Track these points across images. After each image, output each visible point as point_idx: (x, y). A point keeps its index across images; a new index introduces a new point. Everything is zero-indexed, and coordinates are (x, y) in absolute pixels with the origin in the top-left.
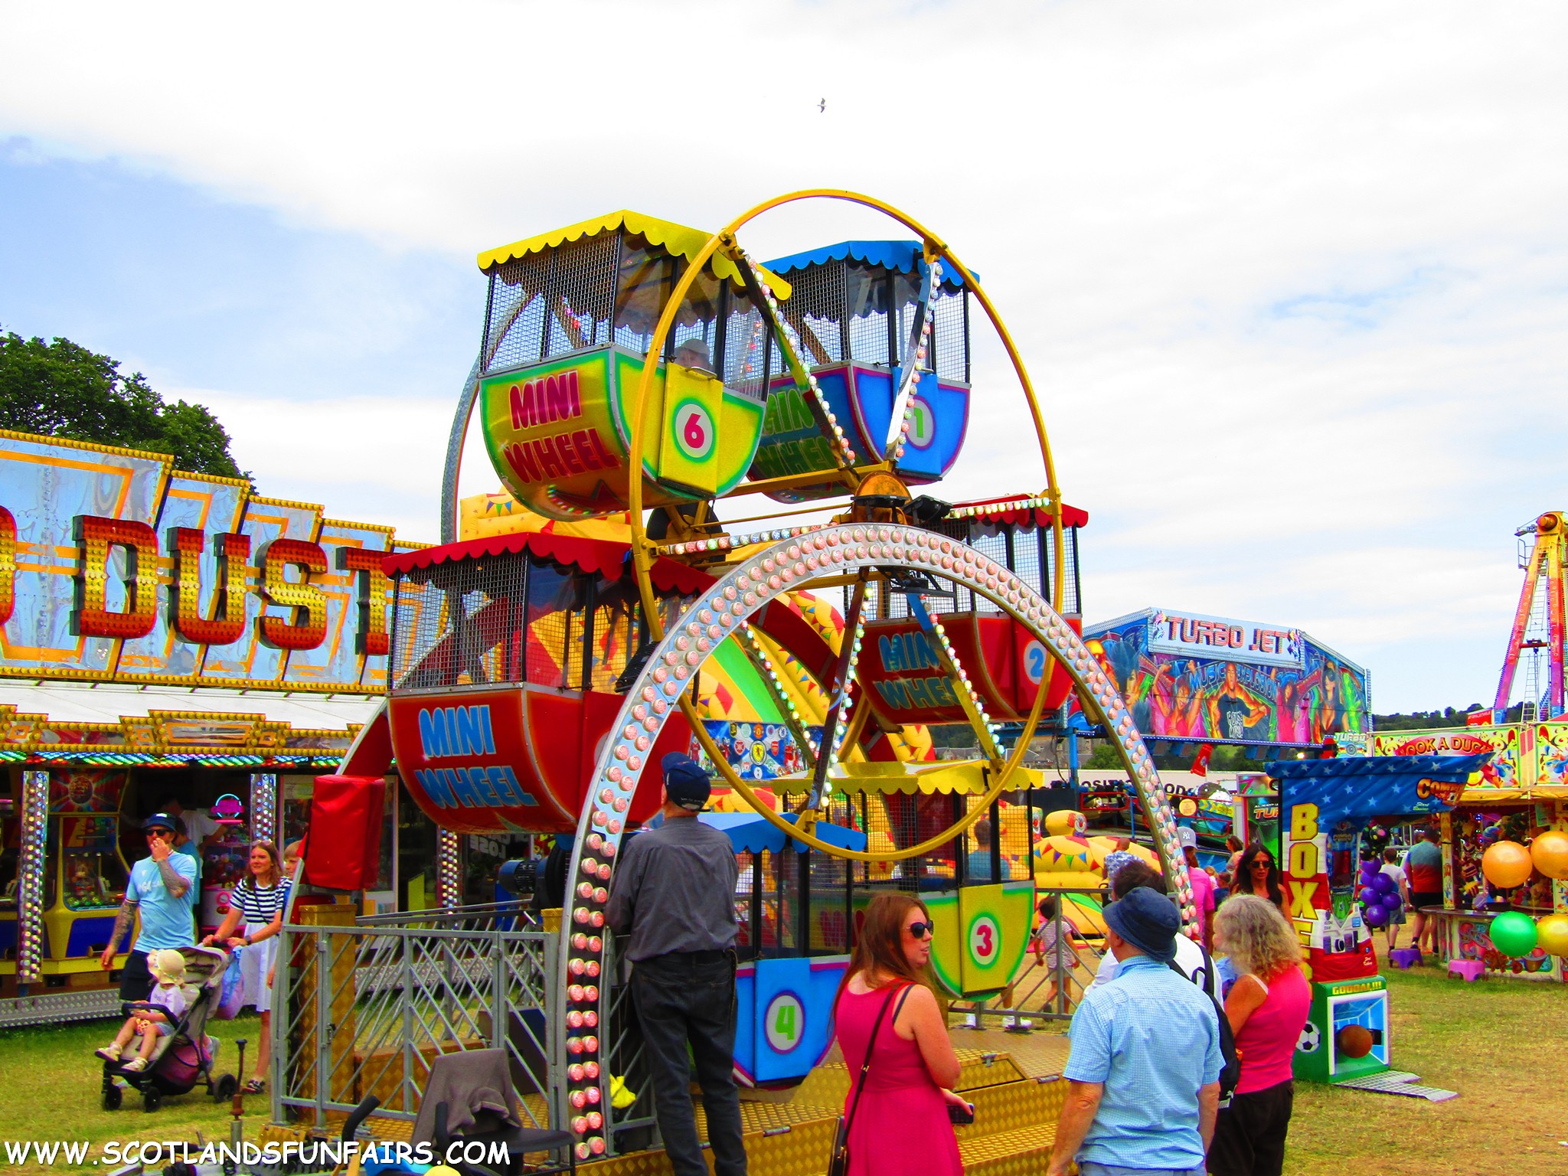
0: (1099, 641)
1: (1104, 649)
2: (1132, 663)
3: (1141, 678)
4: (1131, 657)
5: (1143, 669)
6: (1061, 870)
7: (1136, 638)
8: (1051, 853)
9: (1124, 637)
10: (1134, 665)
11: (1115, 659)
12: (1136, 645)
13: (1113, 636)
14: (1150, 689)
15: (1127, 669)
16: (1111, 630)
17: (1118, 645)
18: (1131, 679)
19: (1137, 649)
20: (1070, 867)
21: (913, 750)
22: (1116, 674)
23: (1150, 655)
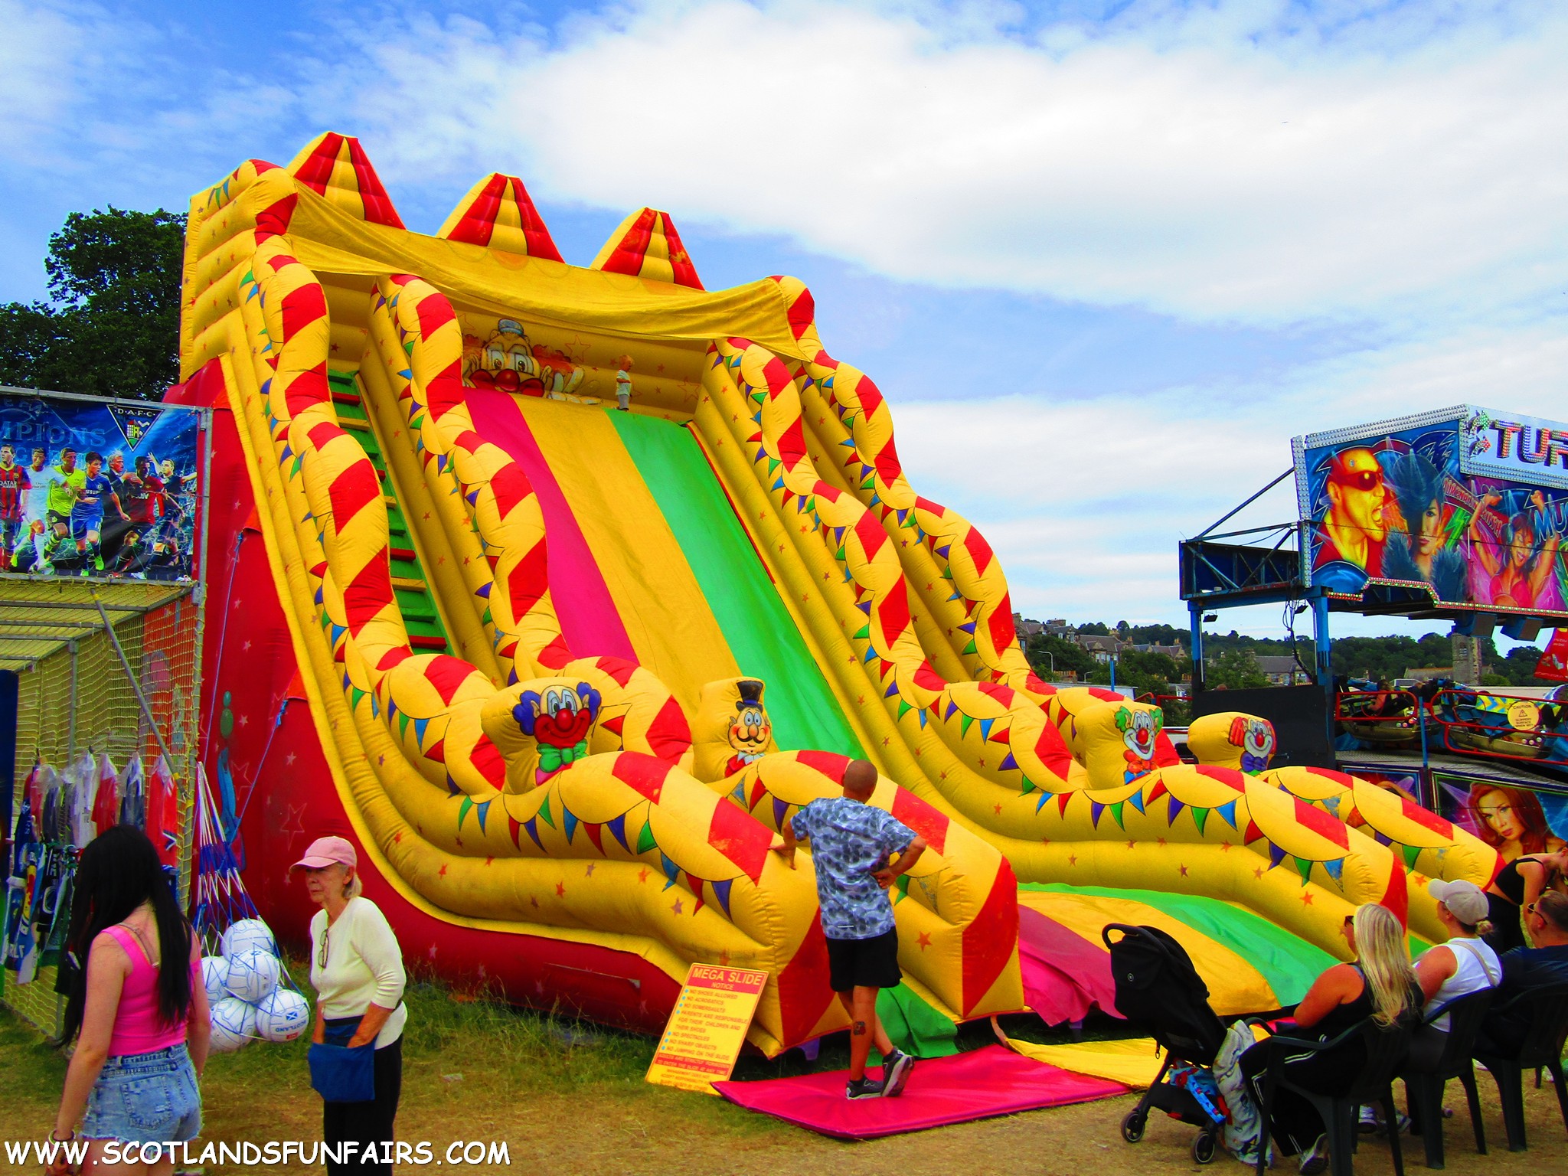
0: (1371, 451)
1: (1378, 463)
2: (1431, 487)
3: (1447, 515)
4: (1429, 478)
5: (1451, 499)
6: (1185, 839)
7: (1438, 451)
8: (1164, 801)
9: (1416, 447)
10: (1433, 492)
11: (1398, 481)
12: (1439, 463)
13: (1397, 446)
14: (1464, 532)
15: (1422, 498)
16: (1392, 435)
17: (1406, 460)
18: (1430, 514)
19: (1440, 467)
20: (1201, 832)
21: (970, 605)
22: (1402, 504)
23: (1464, 479)
